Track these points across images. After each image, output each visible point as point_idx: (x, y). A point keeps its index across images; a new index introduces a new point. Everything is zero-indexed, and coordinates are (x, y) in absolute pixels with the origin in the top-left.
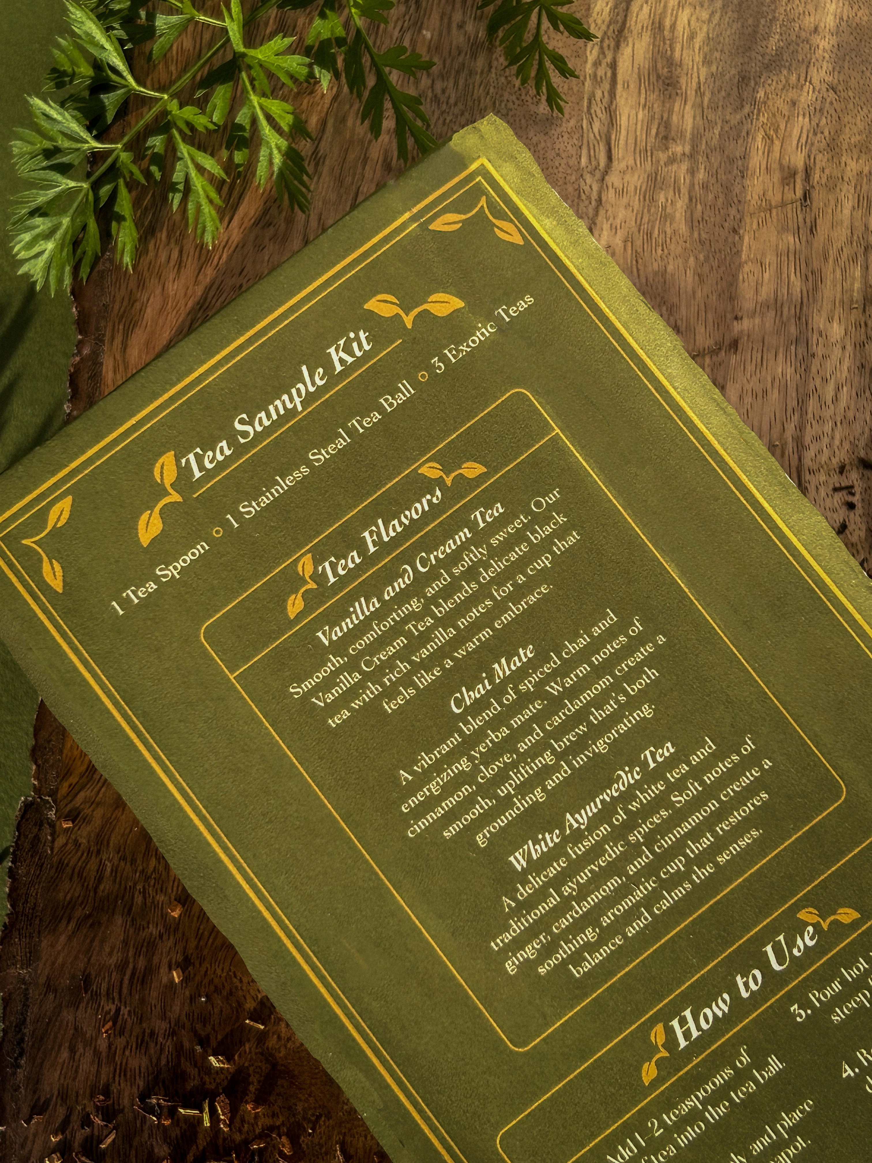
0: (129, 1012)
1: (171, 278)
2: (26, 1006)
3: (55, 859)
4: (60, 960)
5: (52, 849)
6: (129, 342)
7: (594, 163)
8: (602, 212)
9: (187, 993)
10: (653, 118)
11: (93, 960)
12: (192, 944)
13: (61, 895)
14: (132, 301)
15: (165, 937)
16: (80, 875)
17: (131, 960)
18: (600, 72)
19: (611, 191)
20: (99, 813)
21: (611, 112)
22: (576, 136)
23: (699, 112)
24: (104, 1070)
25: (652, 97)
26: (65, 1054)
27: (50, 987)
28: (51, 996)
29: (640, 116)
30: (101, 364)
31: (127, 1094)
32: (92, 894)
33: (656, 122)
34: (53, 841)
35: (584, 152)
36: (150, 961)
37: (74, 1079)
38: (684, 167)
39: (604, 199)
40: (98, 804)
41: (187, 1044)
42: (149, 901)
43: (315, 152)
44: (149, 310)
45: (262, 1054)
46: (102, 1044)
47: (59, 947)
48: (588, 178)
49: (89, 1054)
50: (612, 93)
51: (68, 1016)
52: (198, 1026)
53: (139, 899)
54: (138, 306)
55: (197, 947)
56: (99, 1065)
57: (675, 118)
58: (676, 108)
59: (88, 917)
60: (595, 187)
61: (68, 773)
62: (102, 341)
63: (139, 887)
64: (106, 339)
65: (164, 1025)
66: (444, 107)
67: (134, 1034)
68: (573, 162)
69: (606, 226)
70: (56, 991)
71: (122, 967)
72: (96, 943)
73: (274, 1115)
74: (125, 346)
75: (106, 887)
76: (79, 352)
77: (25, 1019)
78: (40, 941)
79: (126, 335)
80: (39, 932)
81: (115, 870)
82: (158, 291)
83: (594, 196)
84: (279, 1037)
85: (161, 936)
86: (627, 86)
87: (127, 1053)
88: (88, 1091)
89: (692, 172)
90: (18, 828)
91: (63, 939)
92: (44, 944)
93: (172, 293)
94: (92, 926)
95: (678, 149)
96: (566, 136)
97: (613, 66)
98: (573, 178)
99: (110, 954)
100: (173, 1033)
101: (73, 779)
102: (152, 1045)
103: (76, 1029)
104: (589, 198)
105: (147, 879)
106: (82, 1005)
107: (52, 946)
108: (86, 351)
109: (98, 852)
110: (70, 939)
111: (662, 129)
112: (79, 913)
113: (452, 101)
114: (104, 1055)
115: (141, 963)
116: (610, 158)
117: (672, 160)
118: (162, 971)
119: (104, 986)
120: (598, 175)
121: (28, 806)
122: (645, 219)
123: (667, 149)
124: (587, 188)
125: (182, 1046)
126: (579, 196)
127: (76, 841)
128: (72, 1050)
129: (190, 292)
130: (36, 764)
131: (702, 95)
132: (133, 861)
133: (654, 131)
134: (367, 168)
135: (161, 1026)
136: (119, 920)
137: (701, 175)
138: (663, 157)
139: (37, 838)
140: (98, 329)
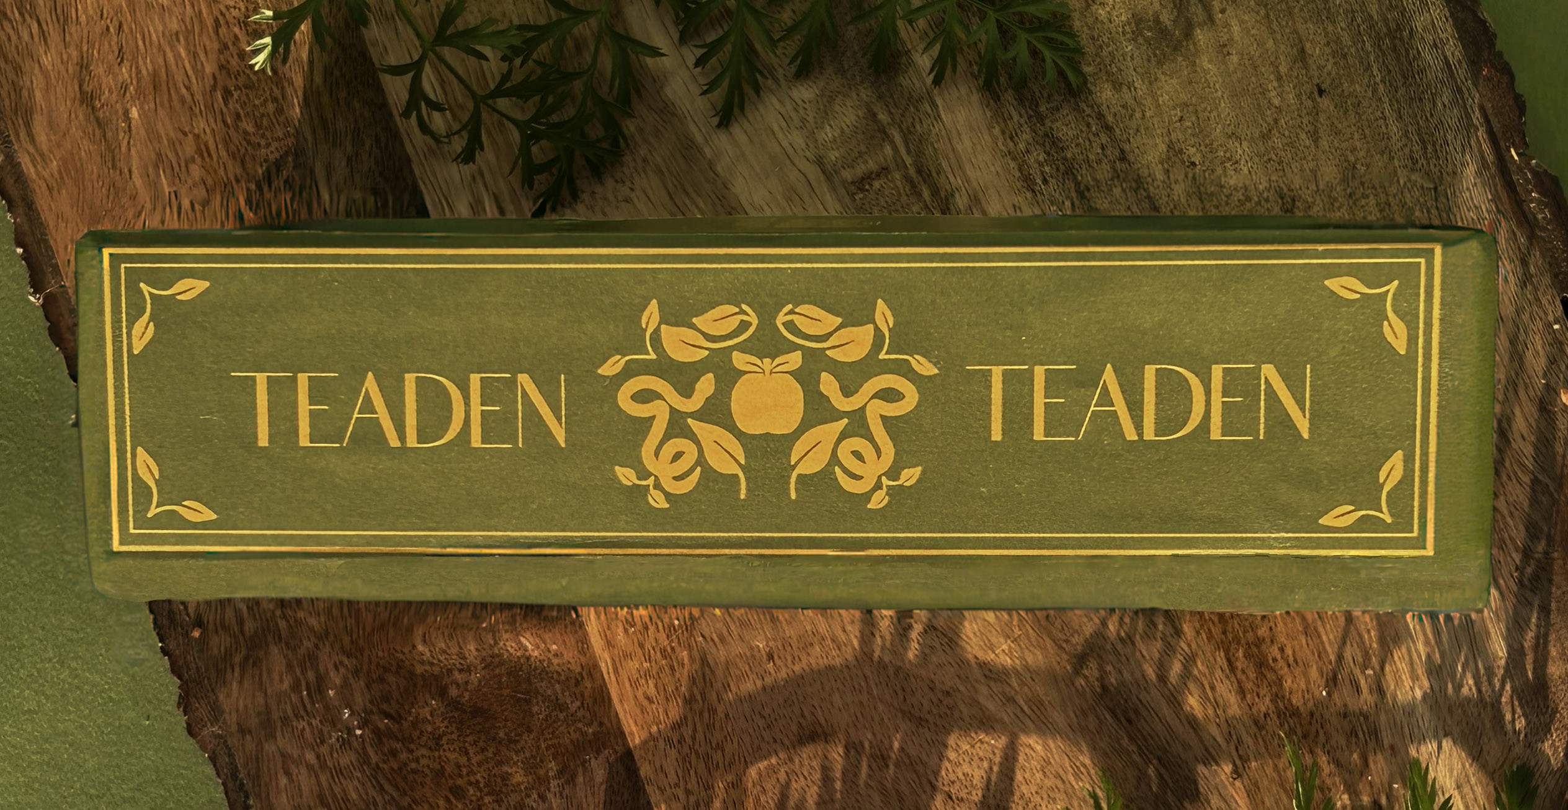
11: (269, 692)
17: (301, 678)
36: (317, 671)
71: (296, 687)
78: (217, 697)
91: (235, 685)
106: (279, 734)
107: (229, 695)
110: (241, 683)
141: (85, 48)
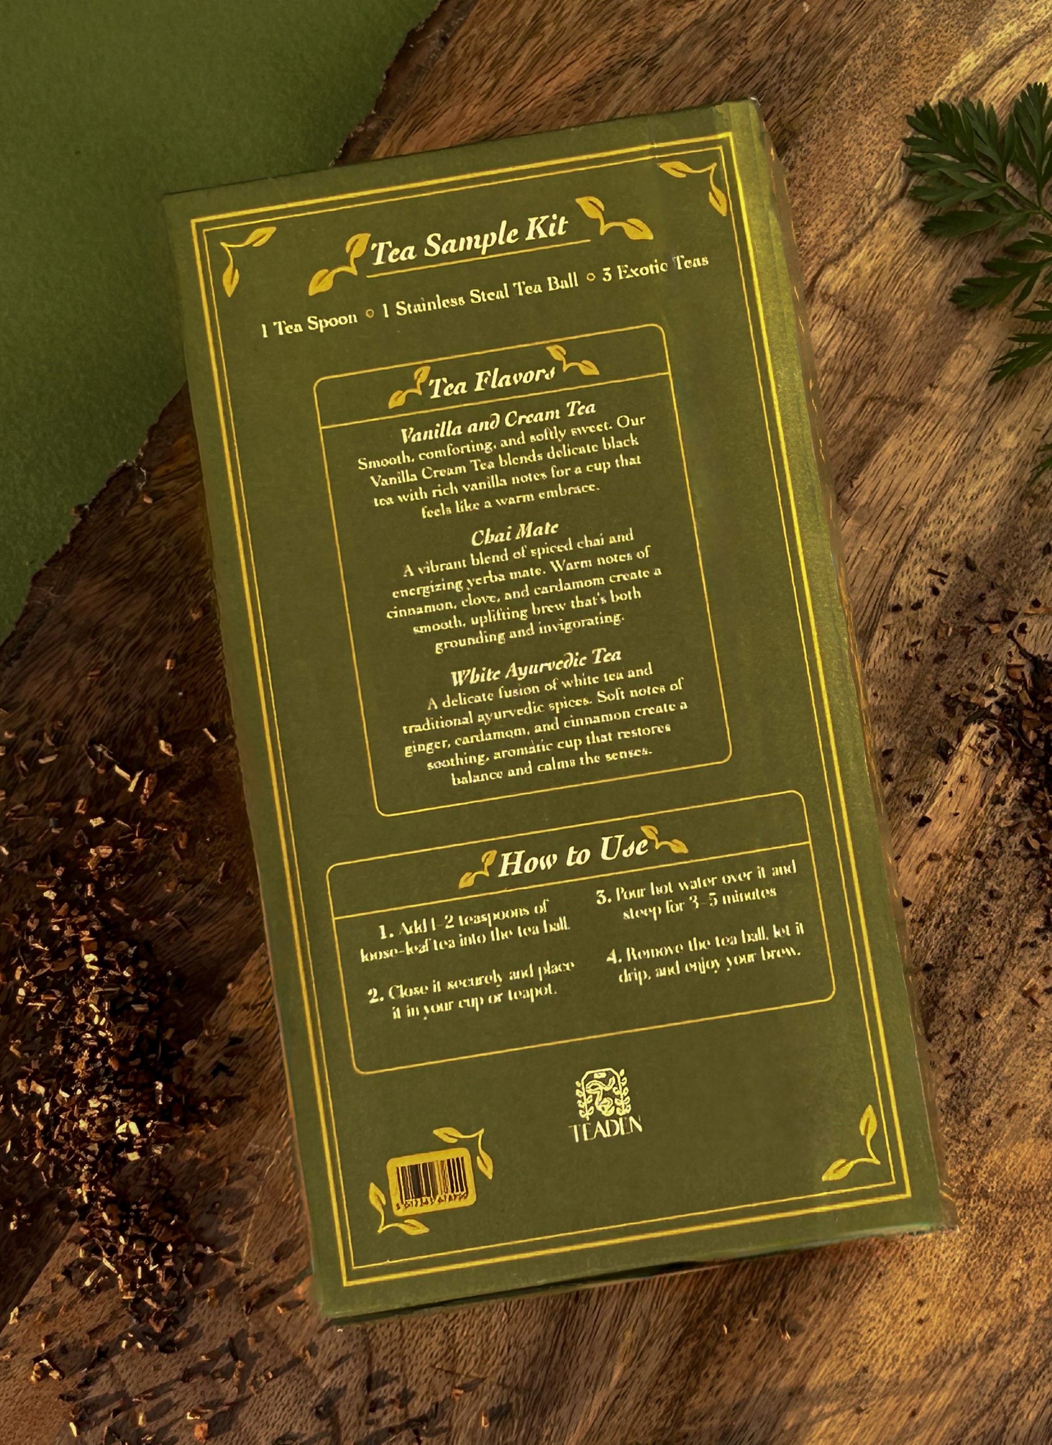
0: (118, 672)
1: (475, 102)
2: (40, 622)
3: (124, 523)
4: (85, 602)
5: (126, 512)
6: (411, 137)
7: (886, 191)
8: (869, 235)
9: (171, 683)
12: (196, 647)
13: (113, 554)
14: (432, 103)
15: (177, 630)
16: (137, 545)
19: (886, 224)
20: (178, 504)
22: (884, 160)
24: (74, 705)
26: (50, 676)
27: (66, 618)
28: (64, 626)
30: (378, 143)
31: (81, 733)
32: (138, 565)
34: (130, 507)
35: (883, 178)
37: (48, 699)
39: (877, 225)
40: (182, 497)
41: (149, 721)
42: (179, 596)
43: (654, 59)
44: (441, 120)
45: (204, 761)
46: (84, 684)
47: (90, 592)
48: (873, 201)
49: (69, 687)
51: (68, 648)
52: (166, 713)
53: (172, 590)
54: (434, 111)
55: (198, 652)
56: (72, 700)
59: (125, 581)
60: (874, 213)
61: (171, 460)
62: (389, 125)
63: (178, 579)
64: (394, 126)
65: (139, 697)
66: (785, 77)
67: (112, 691)
68: (868, 180)
69: (865, 250)
70: (69, 624)
72: (121, 604)
73: (187, 812)
74: (405, 138)
75: (152, 565)
76: (365, 125)
77: (34, 632)
79: (412, 130)
80: (81, 573)
81: (166, 556)
82: (458, 107)
83: (870, 219)
84: (223, 757)
85: (174, 627)
87: (99, 702)
88: (53, 714)
90: (109, 482)
92: (81, 582)
93: (468, 115)
94: (125, 589)
96: (876, 154)
98: (861, 195)
99: (127, 619)
100: (142, 707)
101: (172, 467)
102: (121, 707)
103: (69, 661)
104: (865, 218)
105: (187, 577)
108: (372, 126)
109: (160, 536)
112: (119, 574)
113: (795, 75)
114: (80, 694)
115: (148, 640)
118: (160, 654)
119: (109, 641)
120: (883, 202)
121: (125, 469)
122: (902, 261)
124: (867, 209)
125: (145, 719)
126: (857, 213)
127: (148, 516)
128: (58, 676)
129: (484, 122)
130: (150, 439)
132: (184, 557)
134: (691, 95)
135: (136, 697)
136: (147, 598)
139: (118, 499)
140: (391, 113)
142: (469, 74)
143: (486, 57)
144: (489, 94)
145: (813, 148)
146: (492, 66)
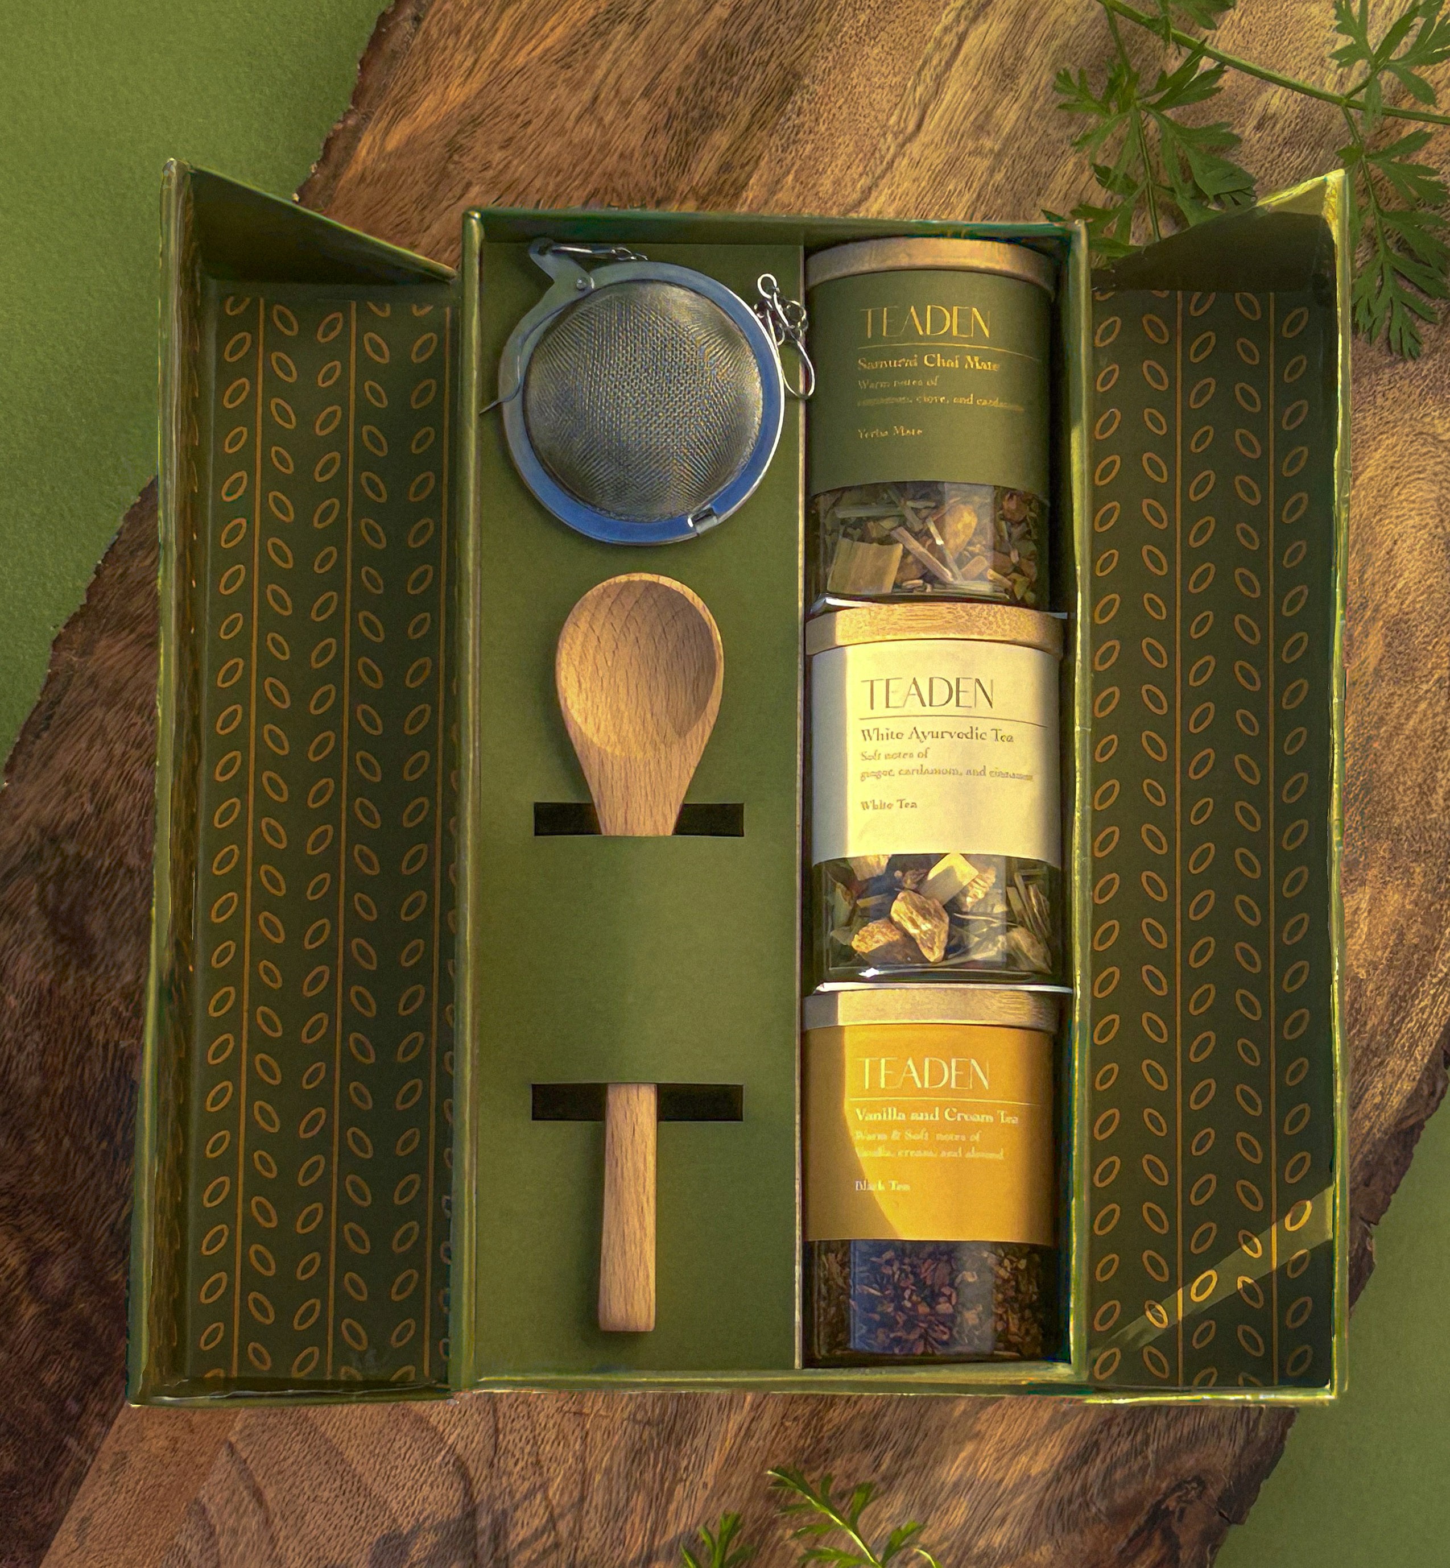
1: (457, 83)
2: (65, 689)
4: (109, 663)
6: (393, 130)
7: (902, 125)
8: (889, 175)
10: (977, 104)
14: (412, 90)
18: (947, 39)
19: (906, 161)
21: (939, 83)
22: (896, 93)
23: (1024, 115)
24: (110, 772)
25: (987, 82)
26: (83, 744)
27: (93, 681)
28: (91, 691)
29: (966, 98)
30: (360, 140)
33: (980, 108)
35: (897, 112)
37: (83, 769)
38: (987, 163)
39: (895, 165)
43: (642, 13)
44: (426, 104)
46: (119, 749)
47: (114, 651)
48: (890, 137)
49: (104, 752)
50: (949, 64)
51: (98, 712)
54: (413, 98)
56: (109, 766)
57: (999, 111)
58: (1005, 102)
60: (892, 150)
62: (369, 119)
64: (374, 118)
66: (783, 15)
68: (882, 117)
69: (887, 191)
70: (96, 688)
74: (387, 131)
76: (344, 121)
77: (61, 700)
78: (99, 640)
79: (393, 122)
82: (439, 91)
83: (889, 157)
86: (965, 62)
88: (90, 784)
89: (992, 171)
90: (120, 531)
93: (451, 98)
95: (988, 143)
96: (887, 89)
97: (962, 38)
98: (875, 134)
104: (882, 158)
106: (114, 709)
108: (351, 122)
111: (982, 117)
113: (793, 12)
116: (919, 126)
117: (977, 152)
120: (901, 138)
122: (926, 200)
123: (978, 139)
124: (884, 148)
126: (873, 154)
129: (468, 104)
131: (1035, 99)
133: (972, 118)
134: (685, 46)
137: (999, 177)
138: (971, 145)
140: (370, 105)
141: (487, 112)
142: (448, 52)
143: (463, 33)
144: (470, 72)
145: (820, 90)
146: (470, 42)
